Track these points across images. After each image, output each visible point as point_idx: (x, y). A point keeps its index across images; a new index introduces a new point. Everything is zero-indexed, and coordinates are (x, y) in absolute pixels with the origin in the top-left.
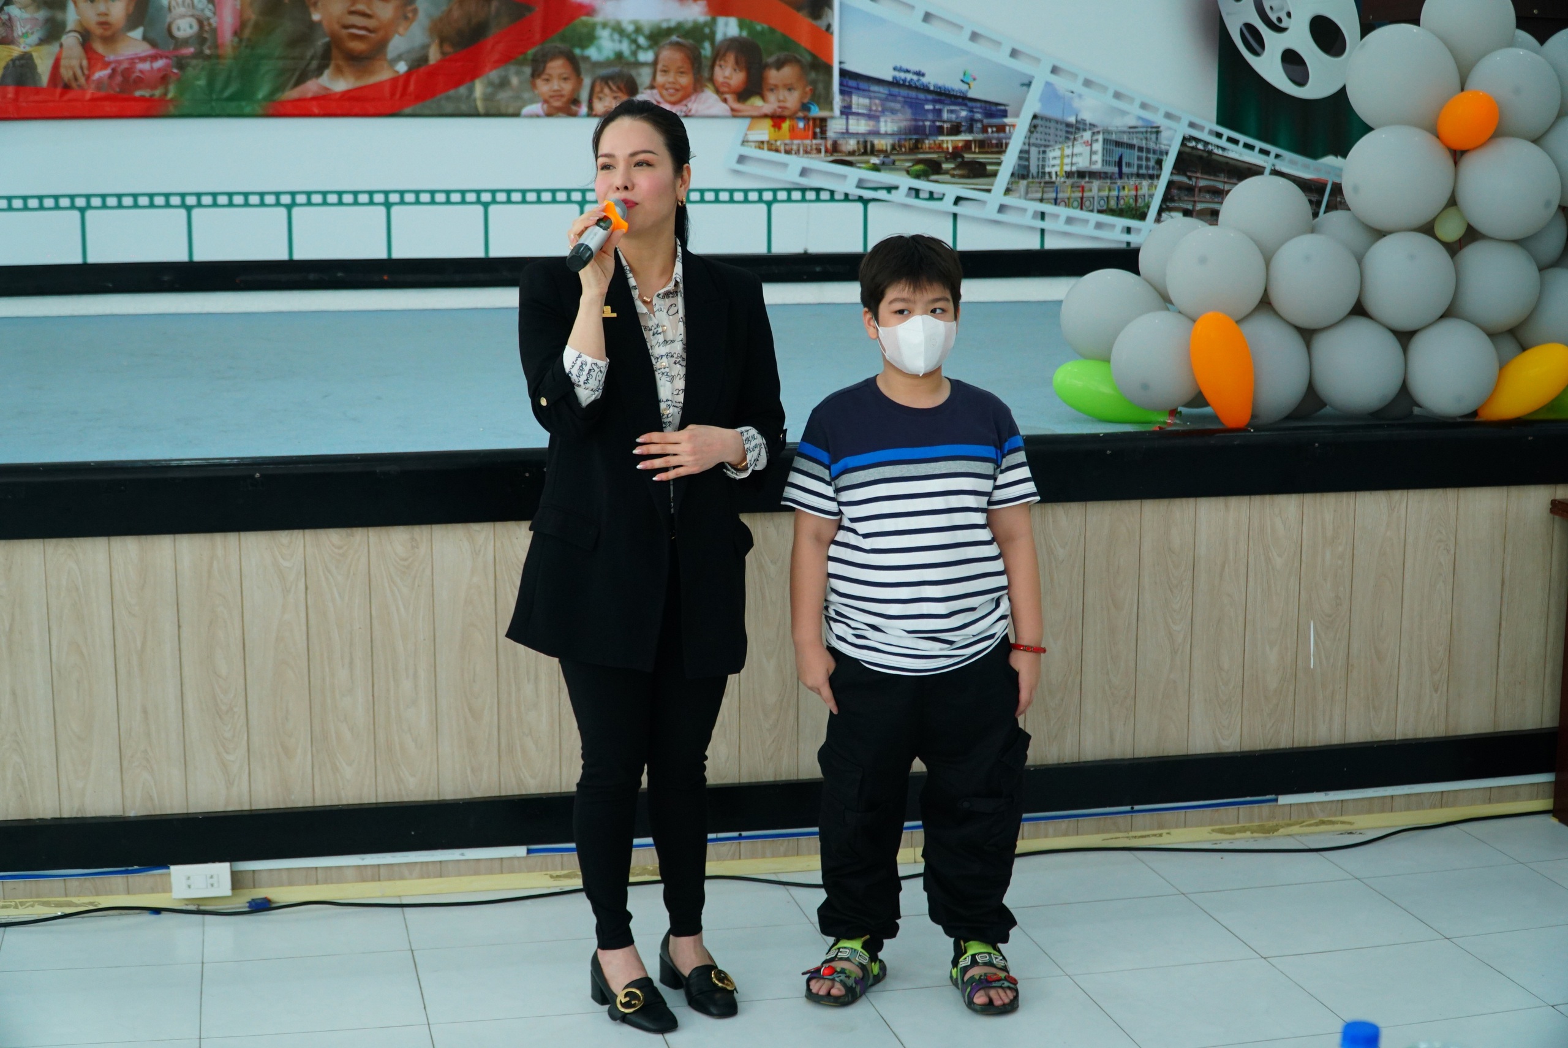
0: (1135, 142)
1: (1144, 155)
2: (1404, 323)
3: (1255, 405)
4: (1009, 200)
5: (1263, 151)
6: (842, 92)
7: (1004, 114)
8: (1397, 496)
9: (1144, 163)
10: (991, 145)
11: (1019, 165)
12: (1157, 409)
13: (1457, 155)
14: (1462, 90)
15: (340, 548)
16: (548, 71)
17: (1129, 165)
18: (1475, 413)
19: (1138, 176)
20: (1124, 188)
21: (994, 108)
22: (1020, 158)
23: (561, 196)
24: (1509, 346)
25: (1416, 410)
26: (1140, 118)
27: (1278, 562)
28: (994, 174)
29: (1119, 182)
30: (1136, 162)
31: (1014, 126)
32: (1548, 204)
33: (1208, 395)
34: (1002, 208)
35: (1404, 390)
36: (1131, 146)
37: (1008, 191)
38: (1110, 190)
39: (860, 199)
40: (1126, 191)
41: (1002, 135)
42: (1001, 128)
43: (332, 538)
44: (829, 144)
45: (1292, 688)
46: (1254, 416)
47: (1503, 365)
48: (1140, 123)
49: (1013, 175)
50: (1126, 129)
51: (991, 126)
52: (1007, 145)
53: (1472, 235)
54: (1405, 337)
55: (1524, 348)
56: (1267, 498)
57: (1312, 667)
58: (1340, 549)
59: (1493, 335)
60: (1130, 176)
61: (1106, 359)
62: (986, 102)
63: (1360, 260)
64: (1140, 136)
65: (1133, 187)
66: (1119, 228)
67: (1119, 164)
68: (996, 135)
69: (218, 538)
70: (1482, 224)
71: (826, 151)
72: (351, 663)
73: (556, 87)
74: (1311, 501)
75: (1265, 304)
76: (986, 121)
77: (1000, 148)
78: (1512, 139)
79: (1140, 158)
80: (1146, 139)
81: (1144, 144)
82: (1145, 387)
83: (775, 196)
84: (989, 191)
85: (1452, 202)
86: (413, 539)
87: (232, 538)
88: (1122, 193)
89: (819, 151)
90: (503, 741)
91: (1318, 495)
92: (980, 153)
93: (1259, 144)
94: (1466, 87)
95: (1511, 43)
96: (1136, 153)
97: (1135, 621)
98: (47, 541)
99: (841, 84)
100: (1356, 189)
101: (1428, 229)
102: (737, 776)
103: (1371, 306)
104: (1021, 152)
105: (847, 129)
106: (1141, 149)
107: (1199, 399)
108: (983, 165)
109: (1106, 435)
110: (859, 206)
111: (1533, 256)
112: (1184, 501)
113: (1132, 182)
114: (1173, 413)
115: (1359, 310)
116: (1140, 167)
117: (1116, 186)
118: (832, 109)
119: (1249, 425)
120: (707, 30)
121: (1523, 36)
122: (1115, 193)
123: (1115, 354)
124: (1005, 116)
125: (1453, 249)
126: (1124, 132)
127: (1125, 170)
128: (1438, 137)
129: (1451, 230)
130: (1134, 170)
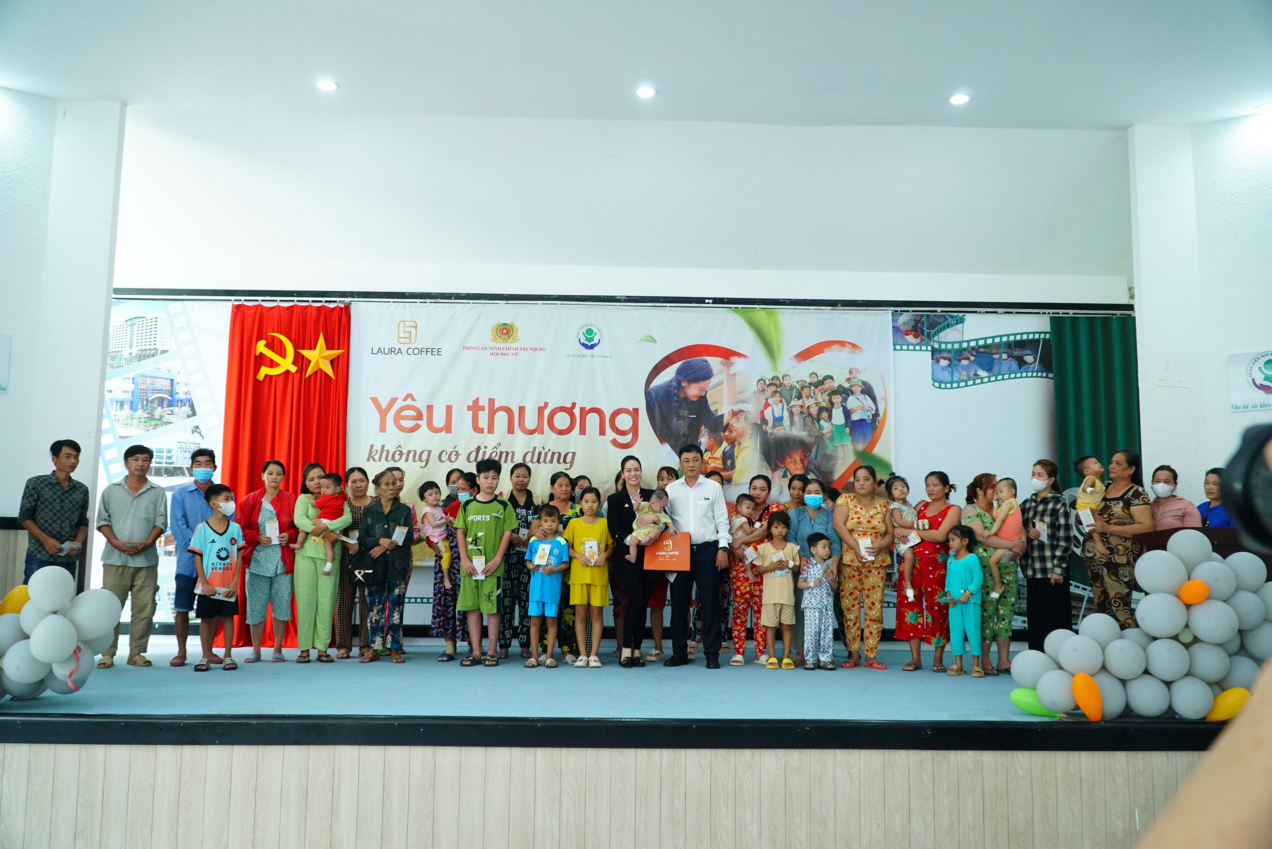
2: (1168, 678)
3: (1103, 712)
5: (1083, 589)
6: (898, 563)
8: (1171, 753)
12: (1060, 713)
13: (1188, 606)
14: (1189, 579)
15: (725, 757)
18: (1204, 718)
24: (1218, 689)
25: (1177, 716)
27: (1119, 782)
32: (1233, 630)
33: (1081, 706)
35: (1170, 708)
43: (721, 753)
44: (893, 583)
45: (1129, 839)
46: (1103, 717)
47: (1216, 697)
53: (1196, 640)
54: (1168, 684)
55: (1223, 690)
56: (1111, 753)
58: (1147, 776)
59: (1210, 684)
61: (1035, 689)
63: (1145, 650)
66: (1020, 621)
69: (678, 751)
70: (1200, 636)
71: (892, 586)
74: (1131, 754)
75: (1104, 668)
78: (1215, 601)
82: (1053, 703)
85: (1187, 626)
86: (753, 755)
87: (683, 751)
89: (889, 587)
91: (1134, 752)
93: (1081, 586)
94: (1191, 577)
95: (1210, 559)
97: (1055, 805)
98: (612, 749)
99: (897, 559)
100: (1143, 620)
101: (1176, 638)
103: (1152, 670)
107: (1077, 708)
109: (1038, 722)
111: (1226, 651)
112: (1074, 752)
114: (1067, 713)
115: (1146, 672)
118: (894, 570)
119: (1102, 720)
121: (1216, 555)
123: (1038, 686)
125: (1187, 646)
128: (1179, 598)
129: (1187, 638)
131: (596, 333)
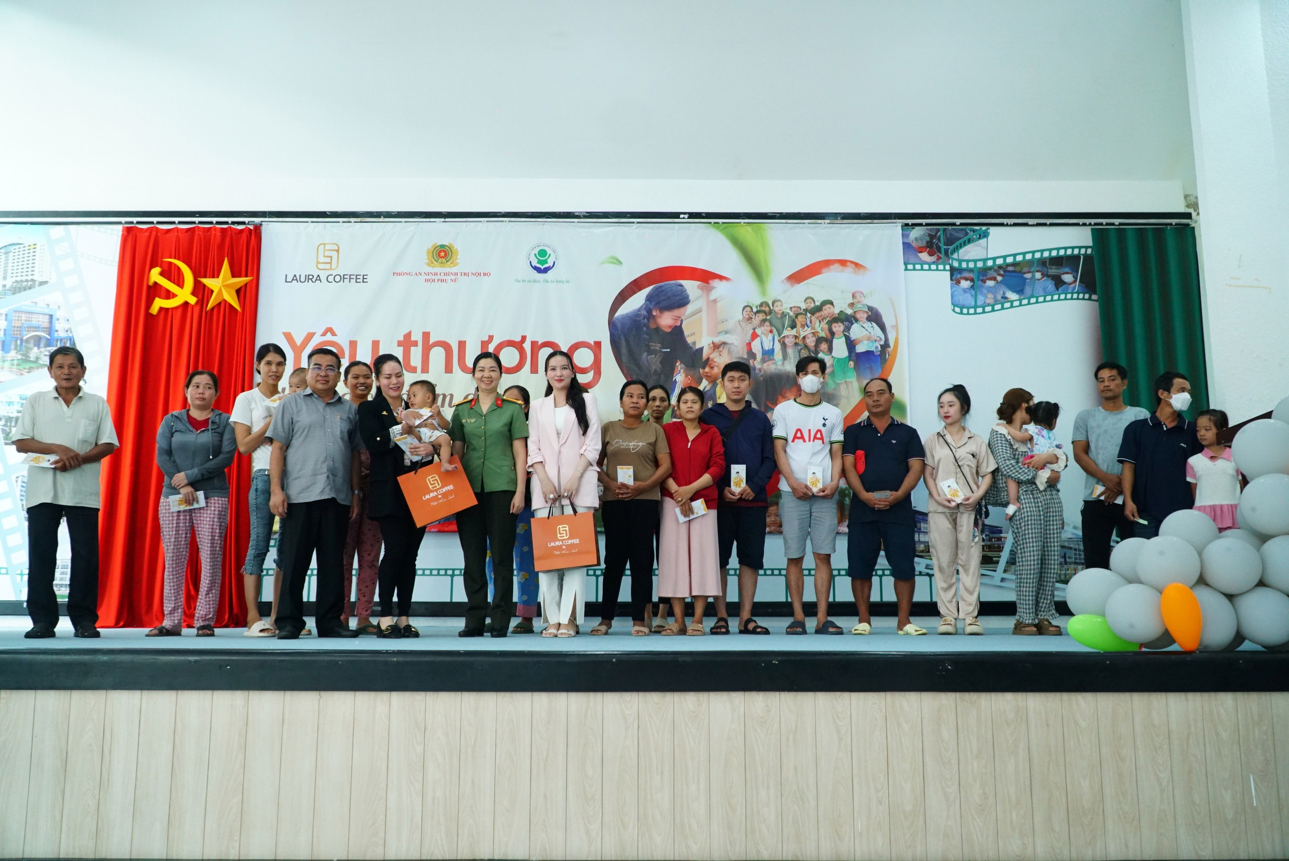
0: (1072, 546)
1: (1078, 552)
4: (1006, 576)
7: (1001, 532)
9: (1078, 557)
10: (994, 547)
11: (1010, 558)
16: (769, 511)
17: (1070, 558)
19: (1076, 563)
20: (1068, 570)
21: (995, 529)
22: (1010, 554)
23: (776, 572)
26: (1073, 534)
27: (1224, 735)
28: (997, 562)
29: (1066, 567)
30: (1074, 556)
31: (1006, 538)
33: (1171, 629)
34: (1003, 580)
36: (1070, 548)
37: (1005, 571)
38: (1061, 570)
39: (928, 574)
40: (1069, 572)
41: (1000, 542)
42: (1000, 539)
43: (653, 697)
45: (1243, 818)
48: (1074, 536)
49: (1007, 563)
50: (1066, 539)
51: (994, 538)
52: (1003, 547)
56: (1212, 694)
57: (1255, 805)
58: (1265, 728)
60: (1071, 563)
62: (990, 526)
63: (1257, 552)
64: (1075, 543)
65: (1073, 569)
67: (1064, 557)
68: (997, 542)
69: (592, 695)
72: (662, 772)
73: (773, 519)
74: (1241, 697)
75: (1202, 579)
76: (991, 535)
77: (1000, 549)
79: (1075, 554)
80: (1078, 544)
81: (1077, 547)
83: (883, 572)
84: (995, 571)
86: (699, 700)
87: (599, 695)
88: (1067, 572)
90: (748, 827)
91: (1246, 693)
92: (988, 552)
96: (1073, 552)
97: (1134, 770)
98: (500, 693)
102: (889, 856)
103: (1270, 579)
104: (1011, 551)
105: (919, 540)
106: (1075, 550)
107: (1166, 633)
108: (991, 558)
110: (927, 578)
112: (1158, 694)
113: (1072, 566)
115: (1262, 583)
116: (1076, 559)
117: (1064, 568)
120: (847, 492)
122: (1064, 572)
123: (1108, 608)
124: (1001, 533)
126: (1066, 541)
127: (1068, 560)
130: (1073, 560)
131: (550, 255)
